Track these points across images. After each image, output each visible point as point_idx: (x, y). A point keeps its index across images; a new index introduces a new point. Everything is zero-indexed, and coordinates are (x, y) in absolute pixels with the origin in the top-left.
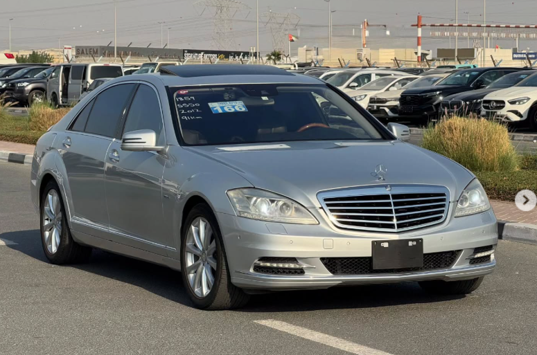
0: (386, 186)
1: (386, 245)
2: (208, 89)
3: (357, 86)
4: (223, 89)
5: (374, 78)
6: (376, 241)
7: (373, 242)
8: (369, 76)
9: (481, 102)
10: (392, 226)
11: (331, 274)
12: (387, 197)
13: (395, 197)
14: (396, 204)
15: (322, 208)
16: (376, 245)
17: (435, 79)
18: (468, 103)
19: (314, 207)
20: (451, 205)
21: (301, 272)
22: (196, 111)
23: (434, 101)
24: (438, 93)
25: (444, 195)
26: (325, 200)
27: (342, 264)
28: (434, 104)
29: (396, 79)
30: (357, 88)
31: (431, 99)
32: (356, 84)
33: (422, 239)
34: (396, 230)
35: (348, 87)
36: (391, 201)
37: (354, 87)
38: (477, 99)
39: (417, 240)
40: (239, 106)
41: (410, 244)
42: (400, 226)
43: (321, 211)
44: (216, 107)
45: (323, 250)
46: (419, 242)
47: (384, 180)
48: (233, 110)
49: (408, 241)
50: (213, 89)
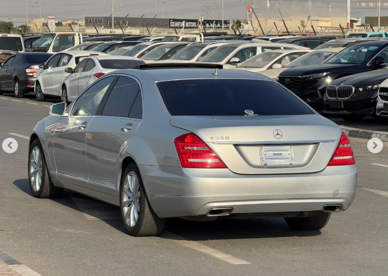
3: (239, 62)
5: (259, 51)
8: (254, 50)
9: (377, 88)
17: (325, 54)
18: (361, 89)
23: (320, 86)
24: (325, 74)
28: (319, 88)
29: (282, 53)
30: (239, 64)
31: (317, 81)
32: (237, 60)
35: (229, 62)
37: (236, 62)
38: (373, 85)
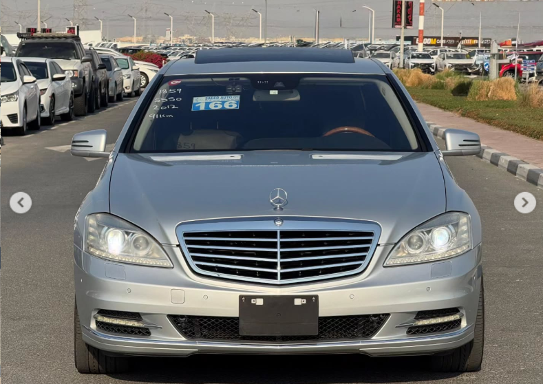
0: (275, 219)
1: (260, 302)
2: (209, 80)
4: (227, 79)
6: (246, 296)
7: (241, 297)
10: (273, 276)
11: (183, 339)
12: (273, 234)
13: (284, 234)
14: (284, 245)
15: (178, 246)
16: (245, 301)
19: (170, 245)
20: (379, 250)
21: (145, 332)
22: (171, 107)
25: (371, 234)
26: (186, 235)
27: (201, 325)
33: (316, 297)
34: (278, 281)
36: (278, 240)
39: (308, 298)
40: (231, 102)
41: (298, 302)
42: (284, 276)
43: (177, 250)
44: (200, 103)
45: (169, 304)
46: (312, 301)
47: (281, 209)
48: (220, 107)
49: (293, 298)
50: (215, 79)
